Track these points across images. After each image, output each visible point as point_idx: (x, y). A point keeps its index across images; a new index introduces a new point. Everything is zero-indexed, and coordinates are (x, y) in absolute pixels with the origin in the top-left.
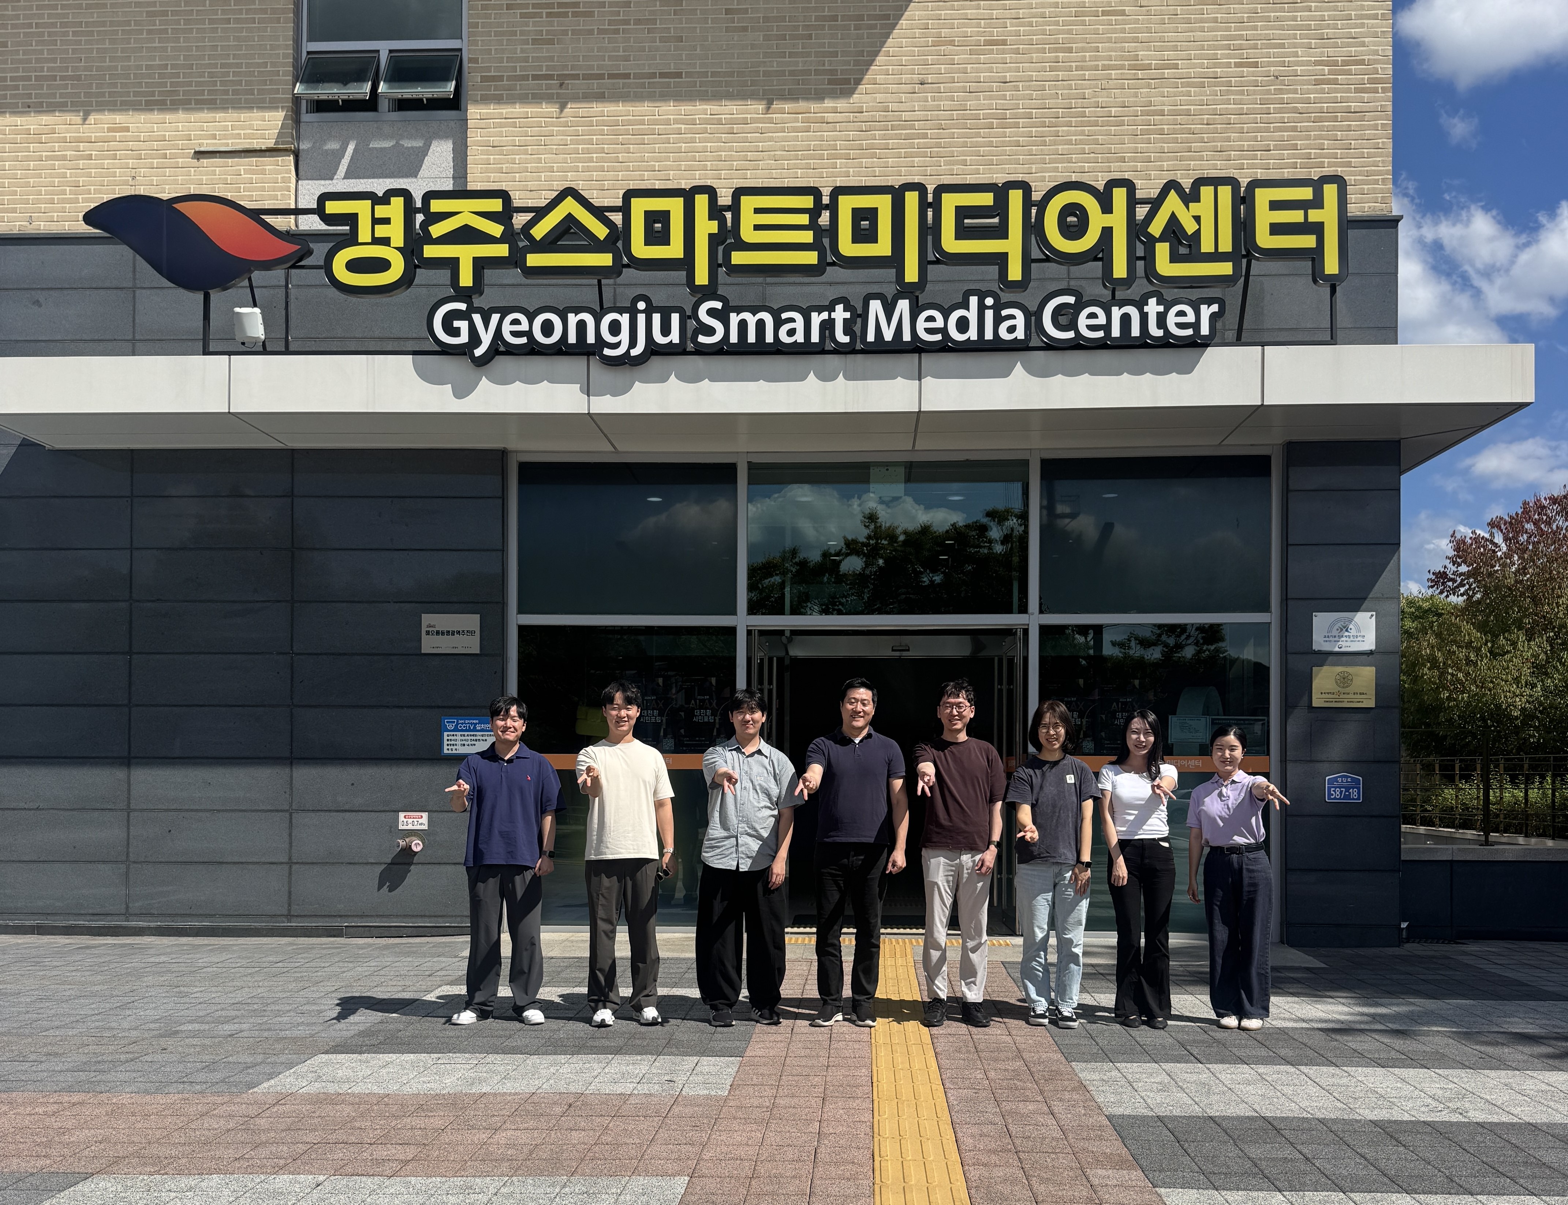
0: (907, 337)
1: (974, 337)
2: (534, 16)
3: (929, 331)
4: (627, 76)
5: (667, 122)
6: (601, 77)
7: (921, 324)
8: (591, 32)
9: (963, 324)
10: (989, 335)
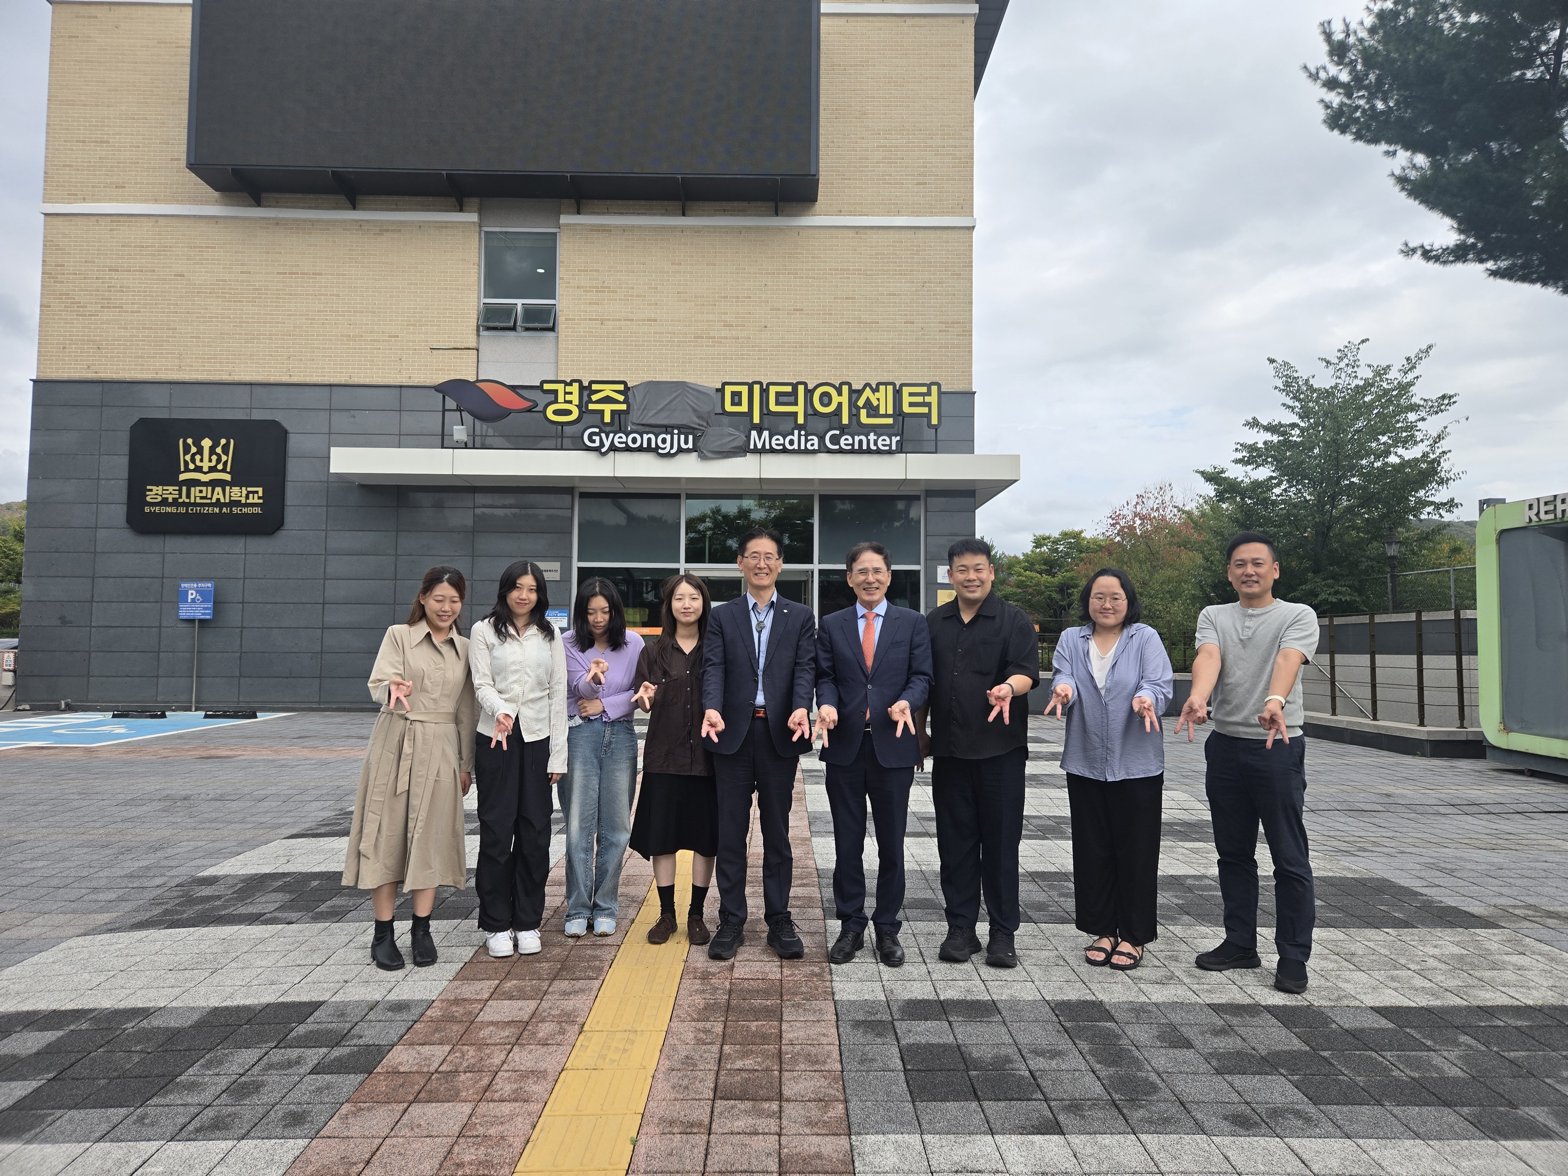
0: (767, 447)
1: (796, 448)
2: (590, 291)
3: (777, 445)
4: (632, 320)
5: (650, 341)
6: (620, 320)
7: (774, 442)
8: (616, 300)
9: (791, 442)
10: (803, 447)
